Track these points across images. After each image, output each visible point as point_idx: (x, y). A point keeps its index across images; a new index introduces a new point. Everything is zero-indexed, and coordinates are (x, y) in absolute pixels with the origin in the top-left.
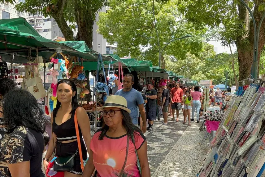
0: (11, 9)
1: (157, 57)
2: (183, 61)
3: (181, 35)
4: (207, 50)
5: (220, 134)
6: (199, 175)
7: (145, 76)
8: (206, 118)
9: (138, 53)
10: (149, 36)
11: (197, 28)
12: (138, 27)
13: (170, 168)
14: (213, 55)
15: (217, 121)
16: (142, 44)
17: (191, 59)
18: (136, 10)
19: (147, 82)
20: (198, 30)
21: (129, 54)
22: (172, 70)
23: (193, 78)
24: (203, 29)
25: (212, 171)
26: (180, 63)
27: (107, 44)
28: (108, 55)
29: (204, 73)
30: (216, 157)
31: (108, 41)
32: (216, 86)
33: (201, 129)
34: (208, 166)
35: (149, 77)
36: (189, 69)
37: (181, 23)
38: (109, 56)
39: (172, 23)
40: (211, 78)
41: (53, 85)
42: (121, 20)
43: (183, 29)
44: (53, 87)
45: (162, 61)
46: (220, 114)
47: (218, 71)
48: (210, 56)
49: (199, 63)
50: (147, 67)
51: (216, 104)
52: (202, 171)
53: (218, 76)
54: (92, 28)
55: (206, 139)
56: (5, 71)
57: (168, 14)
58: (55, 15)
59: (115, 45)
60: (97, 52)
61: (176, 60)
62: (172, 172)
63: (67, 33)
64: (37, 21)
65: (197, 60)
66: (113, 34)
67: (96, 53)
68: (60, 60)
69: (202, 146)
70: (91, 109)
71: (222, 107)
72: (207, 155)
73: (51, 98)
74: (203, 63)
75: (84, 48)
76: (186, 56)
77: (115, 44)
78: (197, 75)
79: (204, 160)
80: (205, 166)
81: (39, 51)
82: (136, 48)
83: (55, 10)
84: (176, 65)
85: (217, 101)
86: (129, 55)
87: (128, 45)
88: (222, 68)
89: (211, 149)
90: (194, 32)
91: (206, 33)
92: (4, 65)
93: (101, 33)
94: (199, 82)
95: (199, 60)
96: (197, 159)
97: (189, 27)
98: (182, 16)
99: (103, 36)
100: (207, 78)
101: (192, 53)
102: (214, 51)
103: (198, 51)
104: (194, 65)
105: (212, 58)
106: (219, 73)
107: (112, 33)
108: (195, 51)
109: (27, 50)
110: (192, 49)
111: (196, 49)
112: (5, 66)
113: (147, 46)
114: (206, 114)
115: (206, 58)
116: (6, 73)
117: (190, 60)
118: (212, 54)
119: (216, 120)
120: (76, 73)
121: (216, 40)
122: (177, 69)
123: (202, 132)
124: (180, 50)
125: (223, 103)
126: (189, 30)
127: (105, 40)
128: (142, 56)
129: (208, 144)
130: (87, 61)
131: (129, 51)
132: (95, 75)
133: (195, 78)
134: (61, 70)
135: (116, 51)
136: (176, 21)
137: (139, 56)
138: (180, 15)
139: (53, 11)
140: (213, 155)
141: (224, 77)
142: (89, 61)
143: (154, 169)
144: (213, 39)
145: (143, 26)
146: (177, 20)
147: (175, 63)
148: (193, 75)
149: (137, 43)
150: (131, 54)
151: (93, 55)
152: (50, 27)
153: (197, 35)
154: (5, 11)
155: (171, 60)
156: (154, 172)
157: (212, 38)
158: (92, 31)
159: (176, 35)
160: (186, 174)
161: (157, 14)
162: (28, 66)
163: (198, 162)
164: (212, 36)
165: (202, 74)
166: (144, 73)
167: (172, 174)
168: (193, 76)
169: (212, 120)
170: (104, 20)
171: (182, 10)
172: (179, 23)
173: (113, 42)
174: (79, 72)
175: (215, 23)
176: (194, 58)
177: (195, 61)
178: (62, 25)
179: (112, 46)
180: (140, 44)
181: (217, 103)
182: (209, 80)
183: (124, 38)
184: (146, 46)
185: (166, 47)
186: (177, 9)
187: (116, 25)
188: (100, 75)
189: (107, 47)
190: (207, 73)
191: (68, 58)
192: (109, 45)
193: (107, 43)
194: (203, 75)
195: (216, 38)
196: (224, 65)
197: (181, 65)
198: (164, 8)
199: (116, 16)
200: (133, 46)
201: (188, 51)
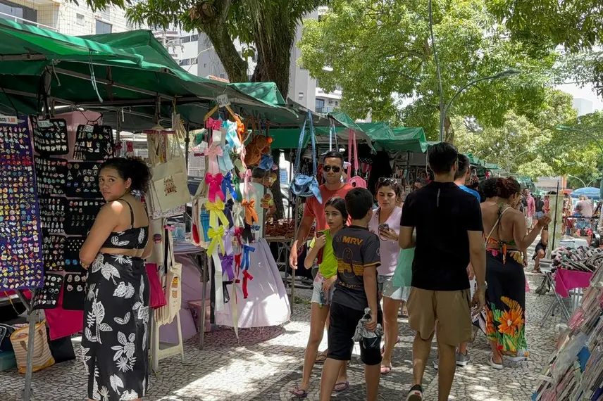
0: (113, 15)
1: (435, 120)
2: (497, 132)
3: (493, 70)
4: (556, 106)
5: (595, 300)
6: (539, 397)
7: (405, 163)
8: (556, 263)
9: (390, 110)
10: (417, 71)
11: (533, 55)
12: (391, 53)
13: (466, 377)
14: (569, 118)
15: (585, 270)
16: (399, 92)
17: (516, 126)
18: (388, 14)
19: (410, 178)
20: (534, 57)
21: (369, 113)
22: (470, 150)
23: (520, 171)
24: (548, 55)
25: (573, 387)
26: (490, 135)
27: (319, 92)
28: (327, 114)
29: (547, 160)
30: (583, 355)
31: (321, 85)
32: (576, 191)
33: (541, 290)
34: (564, 376)
35: (415, 166)
36: (512, 150)
37: (495, 42)
38: (328, 116)
39: (475, 41)
40: (563, 173)
41: (211, 176)
42: (352, 37)
43: (498, 56)
44: (210, 182)
45: (447, 131)
46: (590, 255)
47: (582, 157)
48: (562, 119)
49: (534, 136)
50: (415, 143)
51: (578, 233)
52: (547, 388)
53: (582, 168)
54: (289, 55)
55: (553, 315)
56: (109, 145)
57: (465, 22)
58: (209, 27)
59: (337, 94)
60: (303, 107)
61: (478, 128)
62: (471, 388)
63: (234, 66)
64: (167, 41)
65: (531, 129)
66: (331, 69)
67: (300, 108)
68: (226, 123)
69: (543, 329)
70: (283, 234)
71: (591, 241)
72: (560, 350)
73: (203, 208)
74: (545, 135)
75: (273, 99)
76: (505, 120)
77: (336, 91)
78: (529, 163)
79: (552, 362)
80: (556, 376)
81: (178, 103)
82: (385, 99)
83: (209, 16)
84: (480, 140)
85: (578, 227)
86: (369, 115)
87: (367, 93)
88: (591, 149)
89: (570, 336)
90: (526, 63)
91: (555, 66)
92: (105, 131)
93: (306, 67)
94: (536, 181)
95: (536, 129)
96: (532, 361)
97: (512, 53)
98: (496, 26)
99: (309, 73)
100: (555, 171)
101: (520, 113)
102: (572, 108)
103: (533, 108)
104: (524, 139)
105: (568, 124)
106: (585, 159)
107: (332, 65)
108: (528, 107)
109: (153, 100)
110: (520, 102)
111: (529, 103)
112: (108, 135)
113: (411, 96)
114: (555, 256)
115: (553, 125)
116: (110, 149)
117: (515, 128)
118: (568, 115)
119: (581, 269)
120: (257, 153)
121: (578, 83)
122: (482, 148)
123: (543, 297)
124: (492, 105)
125: (594, 232)
126: (514, 57)
127: (314, 81)
128: (399, 119)
129: (558, 326)
130: (278, 127)
131: (368, 106)
132: (293, 161)
133: (525, 171)
134: (228, 145)
135: (338, 107)
136: (483, 37)
137: (393, 119)
138: (492, 23)
139: (205, 17)
140: (577, 352)
141: (597, 169)
142: (282, 127)
143: (430, 377)
144: (571, 80)
145: (402, 49)
146: (486, 34)
147: (477, 137)
148: (521, 163)
149: (387, 88)
150: (373, 114)
151: (294, 112)
152: (195, 55)
153: (531, 71)
154: (103, 20)
155: (468, 128)
156: (428, 383)
157: (570, 78)
158: (289, 62)
159: (481, 69)
160: (506, 392)
161: (439, 22)
162: (154, 136)
163: (534, 367)
164: (570, 73)
165: (543, 162)
166: (405, 156)
167: (471, 392)
168: (521, 166)
169: (572, 268)
170: (313, 38)
171: (497, 12)
172: (490, 42)
173: (332, 86)
174: (263, 151)
175: (581, 42)
176: (522, 125)
177: (526, 132)
178: (224, 49)
179: (330, 95)
180: (394, 90)
181: (579, 230)
182: (560, 176)
183: (359, 77)
184: (408, 94)
185: (457, 98)
186: (484, 9)
187: (342, 48)
188: (305, 158)
189: (318, 99)
190: (554, 159)
191: (242, 118)
192: (324, 95)
193: (318, 89)
194: (545, 164)
195: (580, 77)
196: (598, 142)
197: (492, 140)
198: (455, 7)
199: (344, 29)
200: (377, 94)
201: (511, 106)
